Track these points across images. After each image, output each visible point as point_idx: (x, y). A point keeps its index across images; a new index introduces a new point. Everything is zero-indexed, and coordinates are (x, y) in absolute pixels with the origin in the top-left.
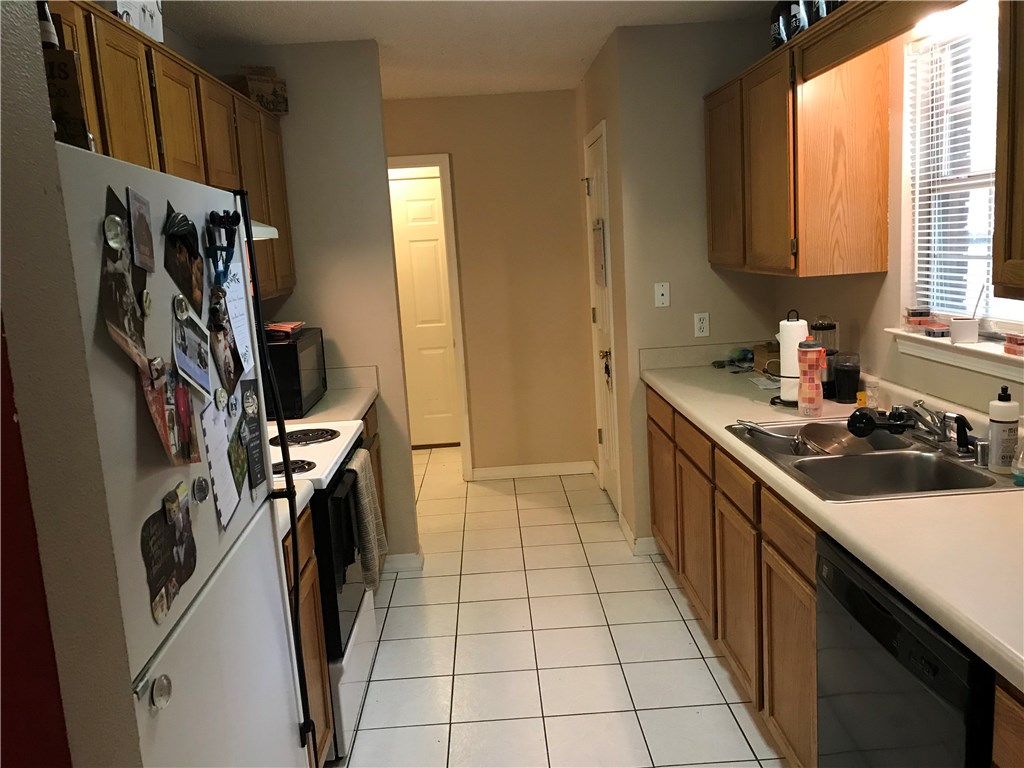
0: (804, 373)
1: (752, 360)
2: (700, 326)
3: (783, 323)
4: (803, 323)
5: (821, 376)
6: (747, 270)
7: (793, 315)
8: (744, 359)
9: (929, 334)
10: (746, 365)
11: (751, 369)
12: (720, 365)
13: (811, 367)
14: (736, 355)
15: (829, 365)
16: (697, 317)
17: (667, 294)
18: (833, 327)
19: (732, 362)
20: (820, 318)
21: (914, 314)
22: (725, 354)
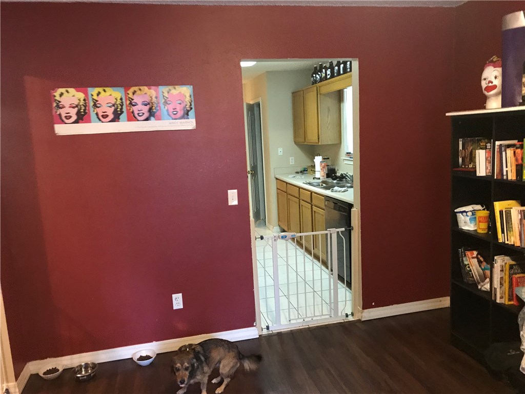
0: (321, 169)
1: (307, 171)
2: (292, 161)
3: (316, 157)
4: (321, 157)
5: (326, 171)
6: (306, 143)
7: (319, 155)
8: (305, 171)
9: (350, 158)
10: (305, 172)
11: (307, 173)
12: (297, 173)
13: (323, 167)
14: (302, 169)
15: (328, 168)
16: (291, 158)
17: (282, 152)
18: (329, 158)
19: (301, 172)
20: (326, 156)
21: (347, 153)
22: (299, 170)
